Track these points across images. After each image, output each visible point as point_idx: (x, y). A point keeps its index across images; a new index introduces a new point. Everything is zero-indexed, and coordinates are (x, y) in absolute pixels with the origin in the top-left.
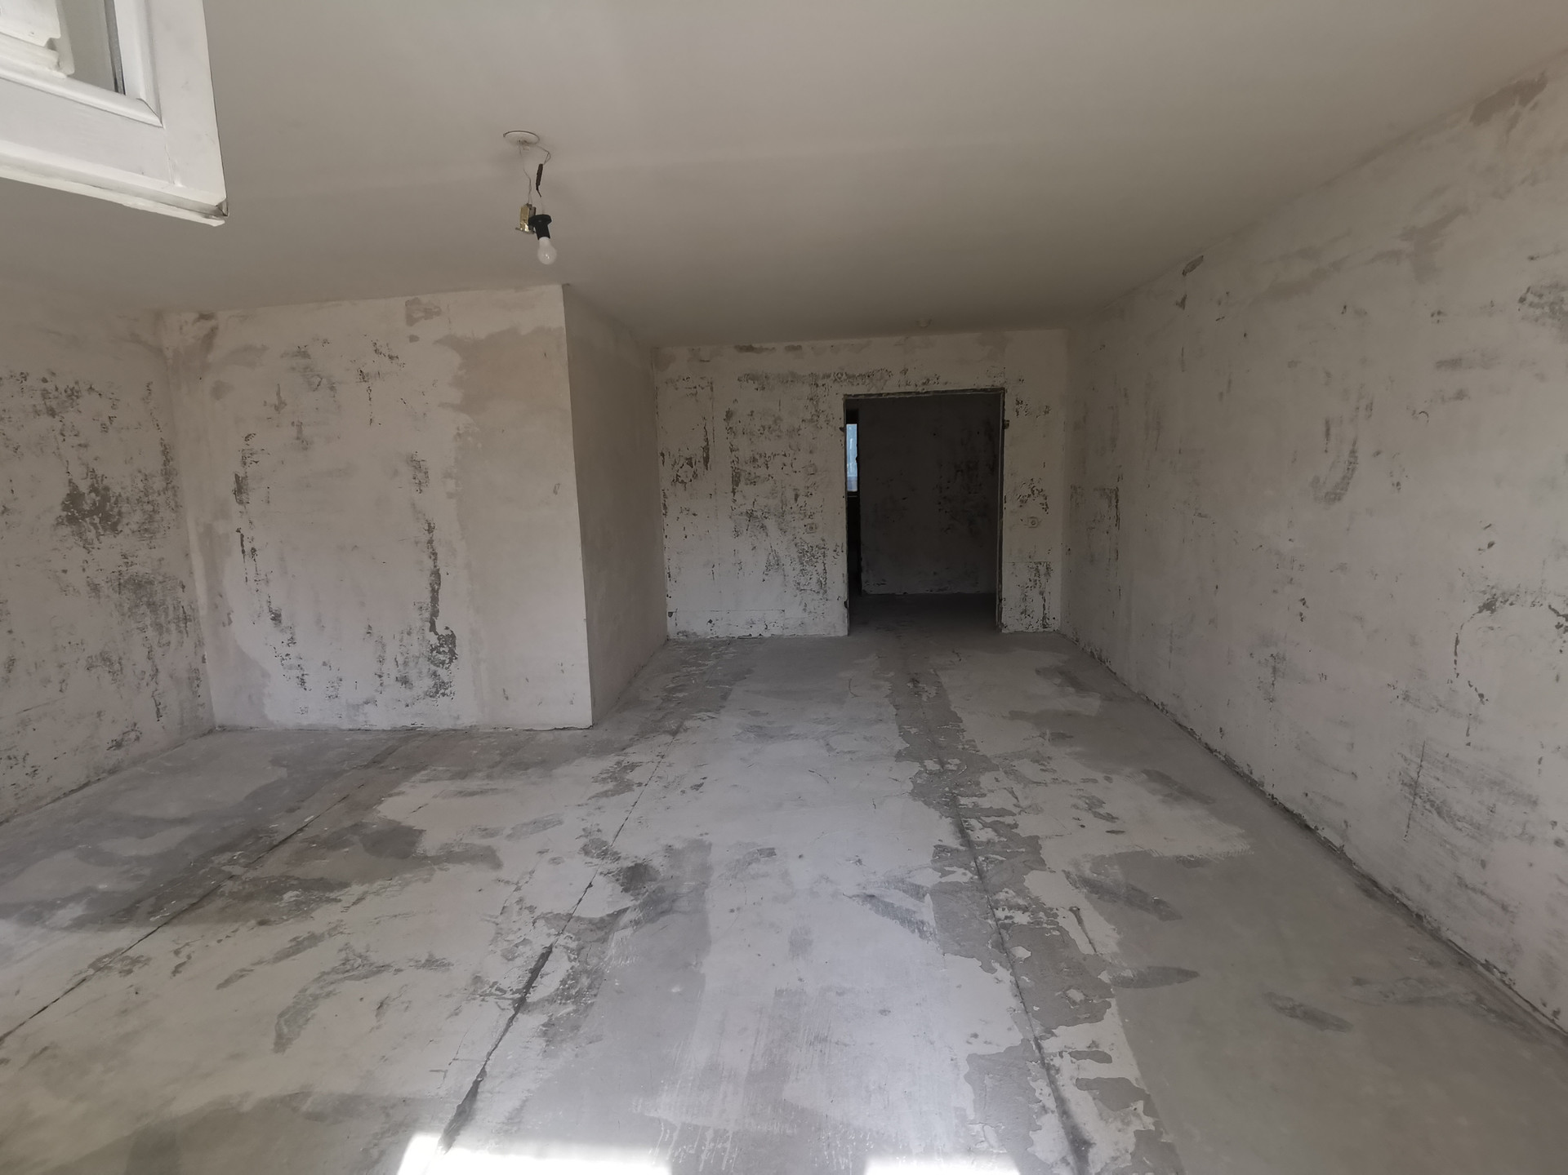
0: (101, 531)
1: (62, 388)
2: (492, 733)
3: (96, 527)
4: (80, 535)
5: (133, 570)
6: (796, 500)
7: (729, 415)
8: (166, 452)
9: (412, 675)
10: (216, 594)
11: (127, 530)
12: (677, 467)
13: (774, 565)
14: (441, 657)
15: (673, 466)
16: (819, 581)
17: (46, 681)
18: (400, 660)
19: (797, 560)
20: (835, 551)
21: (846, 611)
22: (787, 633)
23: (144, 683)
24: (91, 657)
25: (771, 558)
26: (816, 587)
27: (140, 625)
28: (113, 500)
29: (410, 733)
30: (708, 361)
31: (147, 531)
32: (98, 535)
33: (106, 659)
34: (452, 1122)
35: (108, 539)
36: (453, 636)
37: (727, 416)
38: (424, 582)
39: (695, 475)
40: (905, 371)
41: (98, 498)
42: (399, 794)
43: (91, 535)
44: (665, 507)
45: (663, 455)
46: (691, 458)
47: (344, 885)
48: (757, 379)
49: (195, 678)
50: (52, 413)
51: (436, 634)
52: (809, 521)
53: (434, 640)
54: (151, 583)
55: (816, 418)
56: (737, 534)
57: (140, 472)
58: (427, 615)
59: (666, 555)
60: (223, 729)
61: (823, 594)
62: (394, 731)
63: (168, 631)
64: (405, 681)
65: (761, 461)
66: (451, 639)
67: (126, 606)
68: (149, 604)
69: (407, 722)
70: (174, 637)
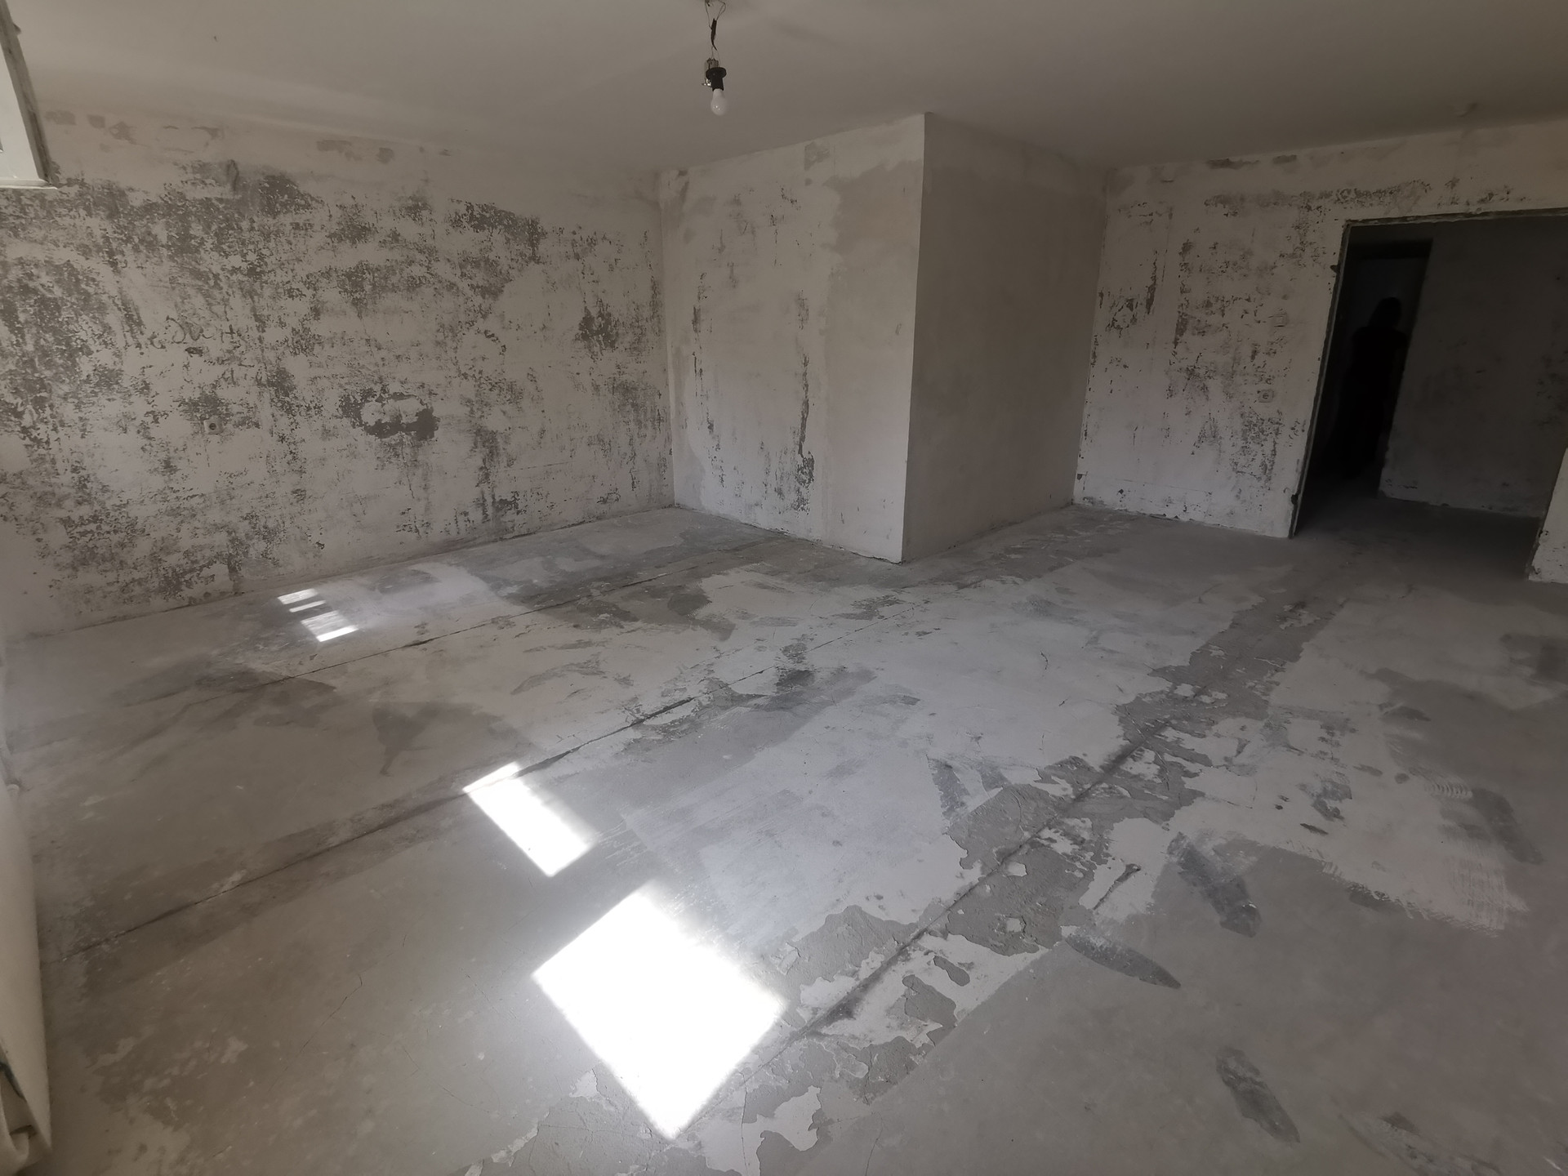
0: (603, 346)
1: (585, 239)
2: (829, 549)
3: (600, 344)
4: (590, 348)
5: (624, 378)
6: (1253, 357)
7: (1187, 247)
8: (655, 287)
9: (785, 490)
10: (680, 402)
11: (621, 348)
12: (1115, 309)
13: (1210, 435)
14: (804, 477)
15: (1111, 308)
16: (1264, 466)
17: (563, 448)
18: (779, 475)
19: (1241, 434)
20: (1293, 429)
21: (1291, 507)
22: (1209, 521)
23: (625, 461)
24: (591, 437)
25: (1207, 427)
26: (1258, 471)
27: (626, 419)
28: (613, 323)
29: (779, 535)
30: (1172, 181)
31: (636, 348)
32: (601, 349)
33: (601, 440)
34: (537, 765)
35: (607, 353)
36: (812, 460)
37: (1183, 249)
38: (799, 408)
39: (1134, 320)
40: (1453, 183)
41: (603, 322)
42: (724, 574)
43: (596, 349)
44: (1094, 356)
45: (1101, 295)
46: (1132, 300)
47: (635, 619)
48: (1231, 203)
49: (663, 465)
50: (577, 257)
51: (802, 456)
52: (1265, 387)
53: (800, 463)
54: (636, 389)
55: (1299, 252)
56: (1171, 393)
57: (634, 303)
58: (798, 439)
59: (1086, 411)
60: (679, 507)
61: (1266, 482)
62: (770, 531)
63: (646, 426)
64: (780, 492)
65: (1216, 306)
66: (810, 463)
67: (617, 404)
68: (633, 405)
69: (778, 526)
70: (649, 432)
